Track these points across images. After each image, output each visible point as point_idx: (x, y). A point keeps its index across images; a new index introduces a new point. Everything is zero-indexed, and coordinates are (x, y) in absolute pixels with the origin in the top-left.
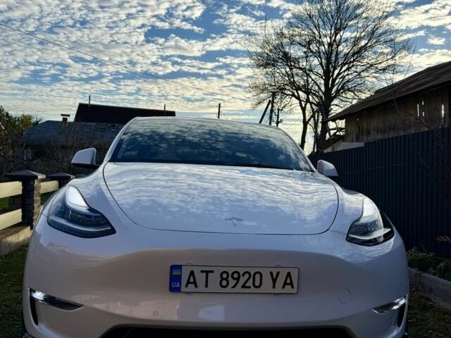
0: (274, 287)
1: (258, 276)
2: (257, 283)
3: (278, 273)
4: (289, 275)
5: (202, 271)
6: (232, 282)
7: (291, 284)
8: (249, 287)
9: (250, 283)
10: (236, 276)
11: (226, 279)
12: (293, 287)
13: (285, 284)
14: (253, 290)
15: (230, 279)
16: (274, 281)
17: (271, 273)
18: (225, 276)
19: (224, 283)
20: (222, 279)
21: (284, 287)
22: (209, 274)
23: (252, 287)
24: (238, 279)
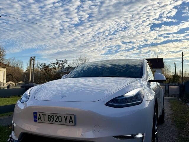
0: (66, 122)
1: (60, 117)
2: (60, 121)
3: (67, 117)
4: (71, 117)
5: (43, 115)
6: (52, 119)
7: (72, 121)
8: (57, 122)
9: (57, 120)
10: (53, 117)
11: (50, 118)
12: (73, 123)
13: (70, 121)
14: (59, 123)
15: (51, 118)
16: (66, 120)
17: (64, 116)
18: (49, 117)
19: (49, 120)
20: (49, 118)
21: (69, 122)
22: (45, 116)
23: (58, 122)
24: (53, 118)
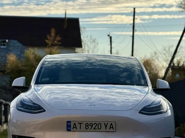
1: (99, 125)
2: (99, 128)
3: (107, 124)
4: (111, 124)
5: (78, 123)
7: (113, 128)
8: (96, 129)
16: (106, 127)
17: (105, 124)
18: (87, 125)
21: (110, 129)
22: (81, 124)
24: (92, 126)
